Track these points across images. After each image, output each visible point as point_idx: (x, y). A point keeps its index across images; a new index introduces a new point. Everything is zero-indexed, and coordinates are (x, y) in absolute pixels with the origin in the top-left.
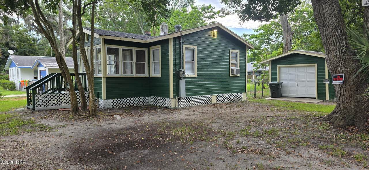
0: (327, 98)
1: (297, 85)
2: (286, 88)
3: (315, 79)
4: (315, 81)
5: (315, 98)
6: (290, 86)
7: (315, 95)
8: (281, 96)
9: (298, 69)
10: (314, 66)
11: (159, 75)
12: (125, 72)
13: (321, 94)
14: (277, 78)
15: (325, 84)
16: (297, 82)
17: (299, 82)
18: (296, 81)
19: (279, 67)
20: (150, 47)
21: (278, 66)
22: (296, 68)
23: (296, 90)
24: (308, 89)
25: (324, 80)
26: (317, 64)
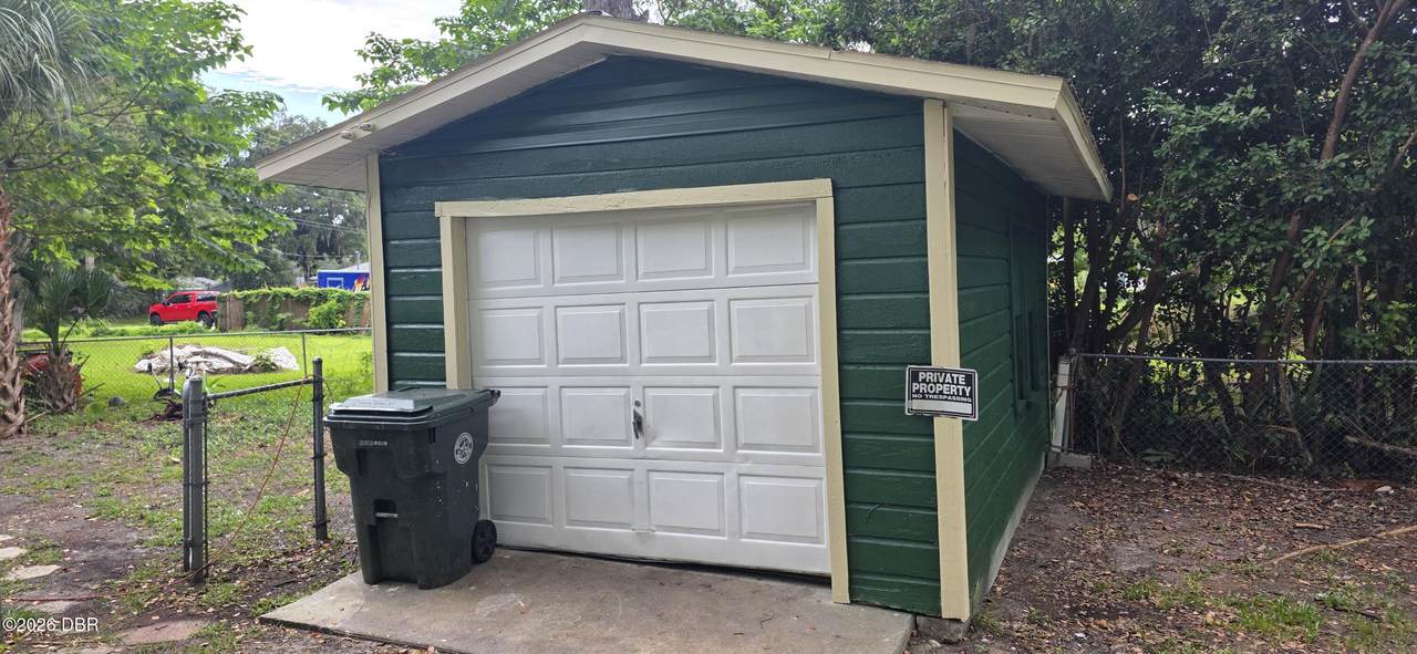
1: (639, 424)
2: (544, 453)
3: (815, 364)
4: (818, 381)
5: (823, 581)
6: (567, 435)
7: (826, 551)
10: (806, 207)
14: (438, 342)
15: (925, 422)
16: (635, 395)
17: (650, 393)
18: (624, 373)
19: (462, 223)
21: (447, 211)
23: (630, 482)
24: (745, 467)
25: (915, 377)
26: (836, 189)
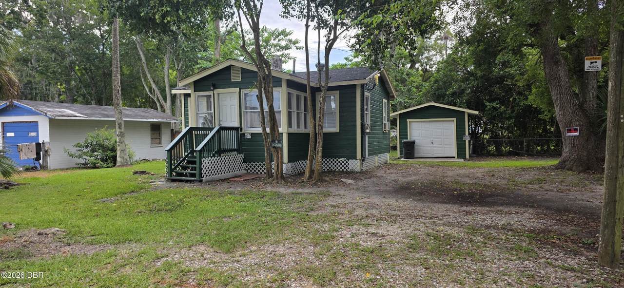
0: (467, 157)
1: (432, 143)
3: (453, 136)
5: (454, 157)
6: (423, 144)
7: (455, 154)
8: (413, 157)
9: (434, 123)
10: (453, 121)
11: (336, 129)
12: (298, 127)
13: (461, 153)
14: (407, 135)
15: (465, 141)
16: (432, 140)
17: (434, 139)
18: (430, 138)
19: (410, 122)
20: (316, 93)
21: (408, 120)
22: (431, 123)
23: (432, 149)
24: (445, 147)
25: (464, 137)
26: (456, 119)
